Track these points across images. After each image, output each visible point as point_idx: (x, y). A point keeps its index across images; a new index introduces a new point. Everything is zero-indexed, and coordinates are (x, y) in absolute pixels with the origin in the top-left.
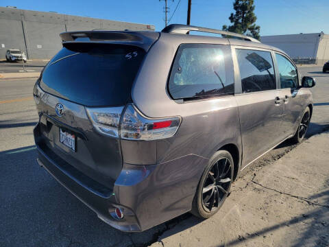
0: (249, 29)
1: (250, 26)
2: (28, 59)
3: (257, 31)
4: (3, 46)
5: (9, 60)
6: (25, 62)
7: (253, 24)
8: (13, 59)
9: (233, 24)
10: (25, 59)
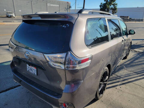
0: (113, 5)
1: (113, 3)
2: (15, 16)
3: (116, 6)
4: (5, 10)
5: (8, 17)
6: (14, 17)
7: (114, 3)
8: (9, 16)
9: (105, 2)
10: (14, 16)
